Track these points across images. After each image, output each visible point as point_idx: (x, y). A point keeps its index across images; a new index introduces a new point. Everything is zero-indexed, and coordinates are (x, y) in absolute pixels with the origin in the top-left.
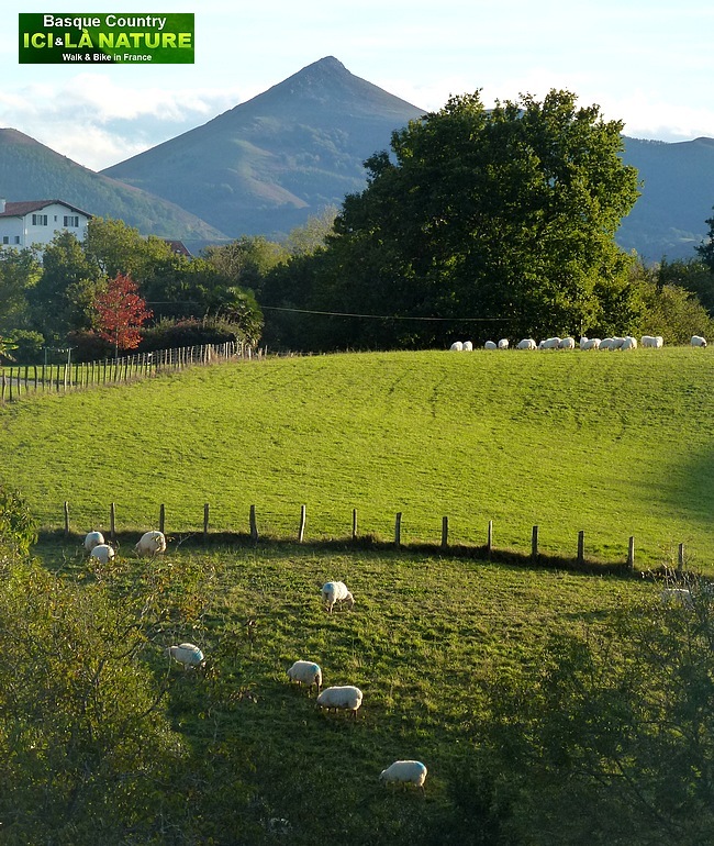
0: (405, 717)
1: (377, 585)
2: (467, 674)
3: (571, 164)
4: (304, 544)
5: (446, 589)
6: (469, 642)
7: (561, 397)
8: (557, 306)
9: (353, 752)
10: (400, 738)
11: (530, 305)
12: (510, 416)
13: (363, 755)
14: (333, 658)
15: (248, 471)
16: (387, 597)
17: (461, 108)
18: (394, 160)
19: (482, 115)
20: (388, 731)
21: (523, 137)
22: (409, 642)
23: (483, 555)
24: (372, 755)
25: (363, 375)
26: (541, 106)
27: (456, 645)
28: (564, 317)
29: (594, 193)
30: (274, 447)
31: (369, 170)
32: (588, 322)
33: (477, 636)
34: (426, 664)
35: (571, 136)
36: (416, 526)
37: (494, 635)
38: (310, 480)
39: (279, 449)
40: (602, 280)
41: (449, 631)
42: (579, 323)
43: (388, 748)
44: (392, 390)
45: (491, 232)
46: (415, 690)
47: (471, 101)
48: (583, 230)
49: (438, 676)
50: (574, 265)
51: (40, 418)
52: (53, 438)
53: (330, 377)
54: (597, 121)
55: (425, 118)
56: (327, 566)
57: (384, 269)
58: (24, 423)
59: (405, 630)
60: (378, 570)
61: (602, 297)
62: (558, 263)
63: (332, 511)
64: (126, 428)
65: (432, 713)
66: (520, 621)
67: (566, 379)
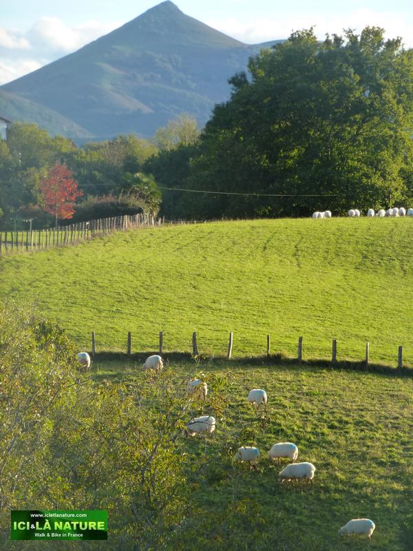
0: (322, 485)
1: (289, 390)
2: (364, 454)
3: (382, 81)
4: (232, 361)
5: (341, 392)
6: (362, 430)
7: (389, 252)
8: (373, 186)
9: (287, 510)
10: (320, 500)
11: (353, 184)
12: (354, 267)
13: (295, 512)
14: (265, 443)
15: (179, 307)
16: (298, 399)
17: (301, 39)
18: (250, 78)
19: (316, 44)
20: (311, 495)
21: (347, 61)
22: (318, 430)
23: (362, 367)
24: (301, 512)
25: (242, 237)
26: (359, 39)
27: (353, 433)
28: (378, 193)
29: (399, 102)
30: (194, 290)
31: (232, 86)
32: (395, 197)
33: (367, 426)
34: (333, 446)
35: (381, 59)
36: (310, 347)
37: (380, 425)
38: (225, 314)
39: (197, 291)
40: (403, 166)
41: (347, 423)
42: (388, 197)
43: (312, 507)
44: (265, 248)
45: (323, 131)
46: (327, 465)
47: (308, 34)
48: (391, 129)
49: (343, 455)
50: (385, 154)
51: (21, 270)
52: (34, 284)
53: (219, 239)
54: (400, 48)
55: (274, 47)
56: (251, 376)
57: (246, 159)
58: (10, 273)
59: (315, 422)
60: (289, 378)
61: (404, 178)
62: (373, 154)
63: (247, 336)
64: (85, 277)
65: (342, 482)
66: (397, 415)
67: (390, 239)
